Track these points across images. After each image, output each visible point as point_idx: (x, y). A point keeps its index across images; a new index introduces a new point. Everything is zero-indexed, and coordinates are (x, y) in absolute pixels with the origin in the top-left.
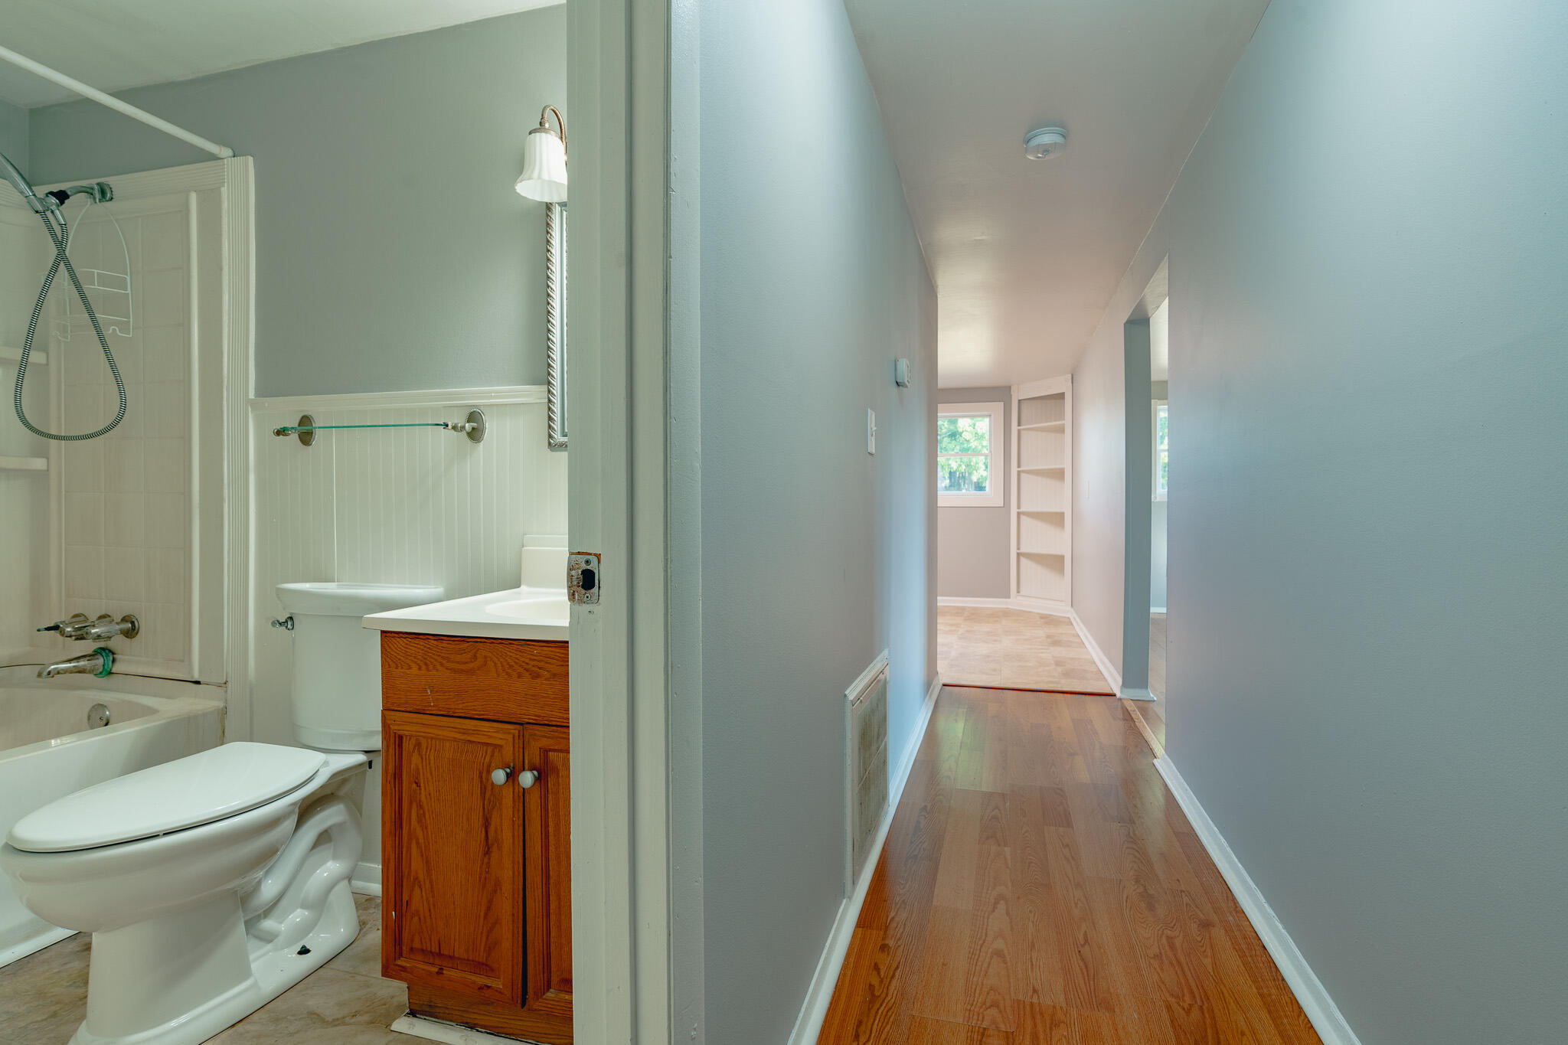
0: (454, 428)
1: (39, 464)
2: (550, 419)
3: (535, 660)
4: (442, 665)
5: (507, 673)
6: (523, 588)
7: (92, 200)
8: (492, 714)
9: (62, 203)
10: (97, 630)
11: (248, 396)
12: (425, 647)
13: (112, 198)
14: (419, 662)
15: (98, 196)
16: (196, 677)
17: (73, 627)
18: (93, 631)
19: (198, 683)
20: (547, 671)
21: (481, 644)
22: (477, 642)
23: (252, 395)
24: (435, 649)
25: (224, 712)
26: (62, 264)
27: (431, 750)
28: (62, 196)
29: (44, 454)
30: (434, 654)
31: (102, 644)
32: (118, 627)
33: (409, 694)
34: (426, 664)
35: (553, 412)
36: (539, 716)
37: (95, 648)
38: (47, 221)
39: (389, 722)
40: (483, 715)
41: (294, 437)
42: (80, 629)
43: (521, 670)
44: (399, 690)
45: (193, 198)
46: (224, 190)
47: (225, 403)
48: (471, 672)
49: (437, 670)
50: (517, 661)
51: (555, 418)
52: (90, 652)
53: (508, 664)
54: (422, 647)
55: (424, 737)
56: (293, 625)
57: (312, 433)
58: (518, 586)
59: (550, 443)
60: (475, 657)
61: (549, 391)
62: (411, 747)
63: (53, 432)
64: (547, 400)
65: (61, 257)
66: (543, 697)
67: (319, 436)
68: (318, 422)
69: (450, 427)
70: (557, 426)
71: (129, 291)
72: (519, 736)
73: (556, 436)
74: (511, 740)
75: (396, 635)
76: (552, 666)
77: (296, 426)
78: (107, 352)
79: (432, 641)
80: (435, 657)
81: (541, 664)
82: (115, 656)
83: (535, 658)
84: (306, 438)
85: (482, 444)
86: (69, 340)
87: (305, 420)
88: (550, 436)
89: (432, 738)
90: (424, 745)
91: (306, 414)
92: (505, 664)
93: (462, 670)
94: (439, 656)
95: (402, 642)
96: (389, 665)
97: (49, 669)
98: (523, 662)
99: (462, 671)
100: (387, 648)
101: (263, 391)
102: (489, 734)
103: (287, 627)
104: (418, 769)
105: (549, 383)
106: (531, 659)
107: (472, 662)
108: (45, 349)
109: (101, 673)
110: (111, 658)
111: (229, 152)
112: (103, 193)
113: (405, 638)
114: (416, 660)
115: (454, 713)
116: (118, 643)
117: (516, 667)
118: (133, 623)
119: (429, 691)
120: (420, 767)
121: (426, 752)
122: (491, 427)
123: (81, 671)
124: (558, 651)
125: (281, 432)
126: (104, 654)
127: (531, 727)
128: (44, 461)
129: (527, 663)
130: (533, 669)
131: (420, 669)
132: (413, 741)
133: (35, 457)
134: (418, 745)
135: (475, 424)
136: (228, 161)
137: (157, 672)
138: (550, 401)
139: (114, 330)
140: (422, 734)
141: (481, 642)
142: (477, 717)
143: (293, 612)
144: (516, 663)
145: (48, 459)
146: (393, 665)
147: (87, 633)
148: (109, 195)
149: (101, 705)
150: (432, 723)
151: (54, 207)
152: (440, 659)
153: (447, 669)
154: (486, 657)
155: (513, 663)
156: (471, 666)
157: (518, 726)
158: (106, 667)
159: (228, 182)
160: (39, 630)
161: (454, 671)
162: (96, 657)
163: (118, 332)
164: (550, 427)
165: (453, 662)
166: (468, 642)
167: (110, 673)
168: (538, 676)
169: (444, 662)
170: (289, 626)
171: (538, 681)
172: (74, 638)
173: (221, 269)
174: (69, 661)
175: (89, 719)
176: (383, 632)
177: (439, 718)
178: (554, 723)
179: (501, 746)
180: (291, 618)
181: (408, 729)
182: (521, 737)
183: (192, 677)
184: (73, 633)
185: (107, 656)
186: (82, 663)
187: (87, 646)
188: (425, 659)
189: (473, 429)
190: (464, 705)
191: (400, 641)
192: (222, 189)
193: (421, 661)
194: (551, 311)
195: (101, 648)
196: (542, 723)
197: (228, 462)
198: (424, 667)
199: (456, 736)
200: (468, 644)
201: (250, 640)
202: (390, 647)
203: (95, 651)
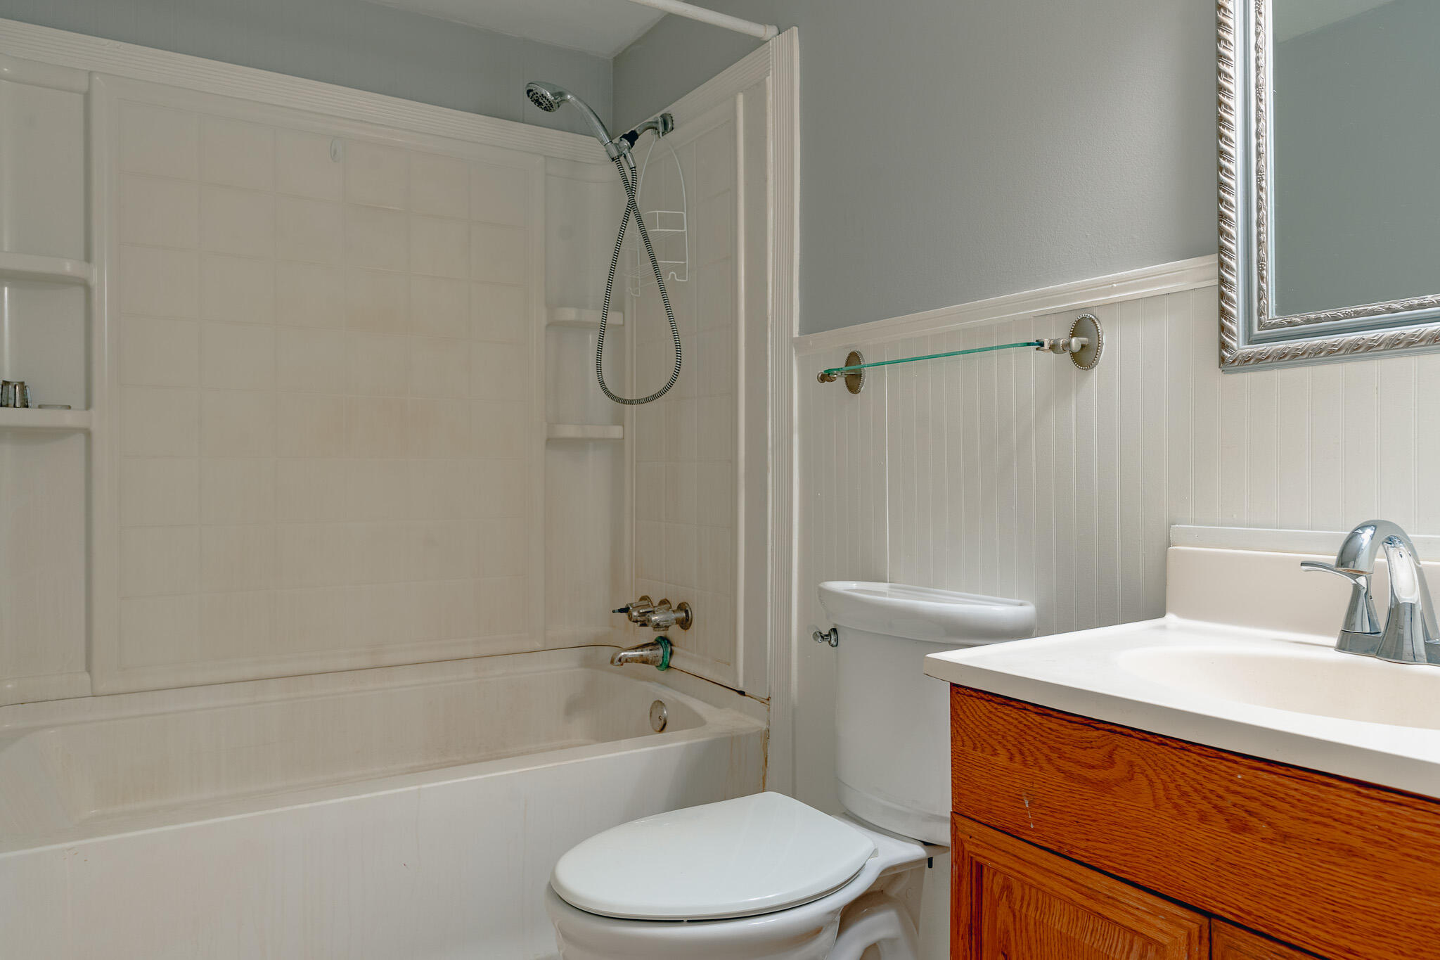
0: (1053, 347)
1: (616, 432)
2: (1223, 313)
3: (1238, 793)
4: (1049, 760)
5: (1176, 806)
6: (1170, 618)
7: (657, 135)
8: (1142, 875)
9: (632, 144)
10: (657, 618)
11: (792, 334)
12: (1020, 722)
13: (673, 129)
14: (1010, 746)
15: (661, 129)
16: (741, 687)
17: (639, 612)
18: (653, 618)
19: (742, 693)
20: (1269, 824)
21: (1123, 738)
22: (1115, 732)
23: (796, 334)
24: (1037, 730)
25: (766, 735)
26: (632, 212)
27: (1029, 905)
28: (632, 137)
29: (618, 420)
30: (1035, 738)
31: (662, 633)
32: (674, 616)
33: (993, 798)
34: (1021, 753)
35: (1230, 300)
36: (1250, 913)
37: (657, 636)
38: (621, 167)
39: (962, 836)
40: (1123, 872)
41: (840, 382)
42: (644, 614)
43: (1206, 806)
44: (978, 787)
45: (741, 98)
46: (769, 80)
47: (769, 346)
48: (1103, 786)
49: (1041, 769)
50: (1198, 787)
51: (1234, 312)
52: (652, 640)
53: (1178, 787)
54: (1015, 722)
55: (1018, 879)
56: (837, 640)
57: (860, 375)
58: (1160, 613)
59: (1222, 359)
60: (1110, 761)
61: (1222, 264)
62: (996, 889)
63: (628, 398)
64: (1216, 282)
65: (632, 206)
66: (1261, 877)
67: (869, 375)
68: (868, 358)
69: (1046, 346)
70: (1237, 327)
71: (685, 230)
72: (1200, 937)
73: (1235, 344)
74: (1183, 938)
75: (975, 694)
76: (1280, 816)
77: (842, 365)
78: (666, 301)
79: (1033, 716)
80: (1038, 744)
81: (1253, 806)
82: (673, 647)
83: (1239, 789)
84: (854, 382)
85: (1095, 370)
86: (639, 296)
87: (854, 358)
88: (1223, 345)
89: (1031, 886)
90: (1017, 892)
91: (853, 350)
92: (1172, 786)
93: (1086, 779)
94: (1044, 743)
95: (983, 706)
96: (963, 741)
97: (619, 656)
98: (1211, 791)
99: (1085, 781)
100: (960, 712)
101: (809, 326)
102: (1136, 912)
103: (830, 642)
104: (1007, 932)
105: (1222, 249)
106: (1227, 789)
107: (1105, 768)
108: (620, 308)
109: (661, 665)
110: (669, 650)
111: (774, 30)
112: (665, 124)
113: (988, 701)
114: (1005, 742)
115: (1071, 852)
116: (674, 632)
117: (1196, 797)
118: (686, 612)
119: (1027, 802)
120: (1011, 928)
121: (1021, 906)
122: (1111, 340)
123: (645, 661)
124: (1296, 786)
125: (826, 377)
126: (663, 644)
127: (1228, 928)
128: (620, 428)
129: (1219, 796)
130: (1233, 810)
131: (1011, 759)
132: (999, 879)
133: (614, 425)
134: (1007, 888)
135: (1085, 339)
136: (773, 43)
137: (707, 674)
138: (1223, 281)
139: (673, 275)
140: (1015, 874)
141: (1121, 733)
142: (1113, 872)
143: (837, 623)
144: (1196, 790)
145: (623, 426)
146: (969, 743)
147: (648, 621)
148: (670, 126)
149: (661, 702)
150: (1031, 858)
151: (626, 151)
152: (1046, 751)
153: (1059, 770)
154: (1131, 764)
155: (1188, 789)
156: (1102, 774)
157: (1198, 917)
158: (665, 660)
159: (773, 69)
160: (614, 612)
161: (1069, 776)
162: (657, 647)
163: (676, 278)
164: (1222, 328)
165: (1070, 760)
166: (1098, 729)
167: (668, 667)
168: (1244, 828)
169: (1054, 756)
170: (833, 642)
171: (1247, 838)
172: (639, 623)
173: (766, 180)
174: (636, 649)
175: (651, 716)
176: (953, 685)
177: (1045, 854)
178: (1283, 937)
179: (1164, 946)
180: (834, 630)
181: (995, 858)
182: (1205, 941)
183: (737, 686)
184: (639, 619)
185: (666, 647)
186: (645, 652)
187: (649, 635)
188: (1019, 743)
189: (1083, 346)
190: (1090, 843)
191: (980, 705)
192: (768, 78)
193: (1014, 745)
194: (1225, 115)
195: (661, 637)
196: (1252, 926)
197: (772, 420)
198: (1018, 758)
199: (1073, 897)
200: (1096, 733)
201: (792, 649)
202: (964, 712)
203: (656, 640)
